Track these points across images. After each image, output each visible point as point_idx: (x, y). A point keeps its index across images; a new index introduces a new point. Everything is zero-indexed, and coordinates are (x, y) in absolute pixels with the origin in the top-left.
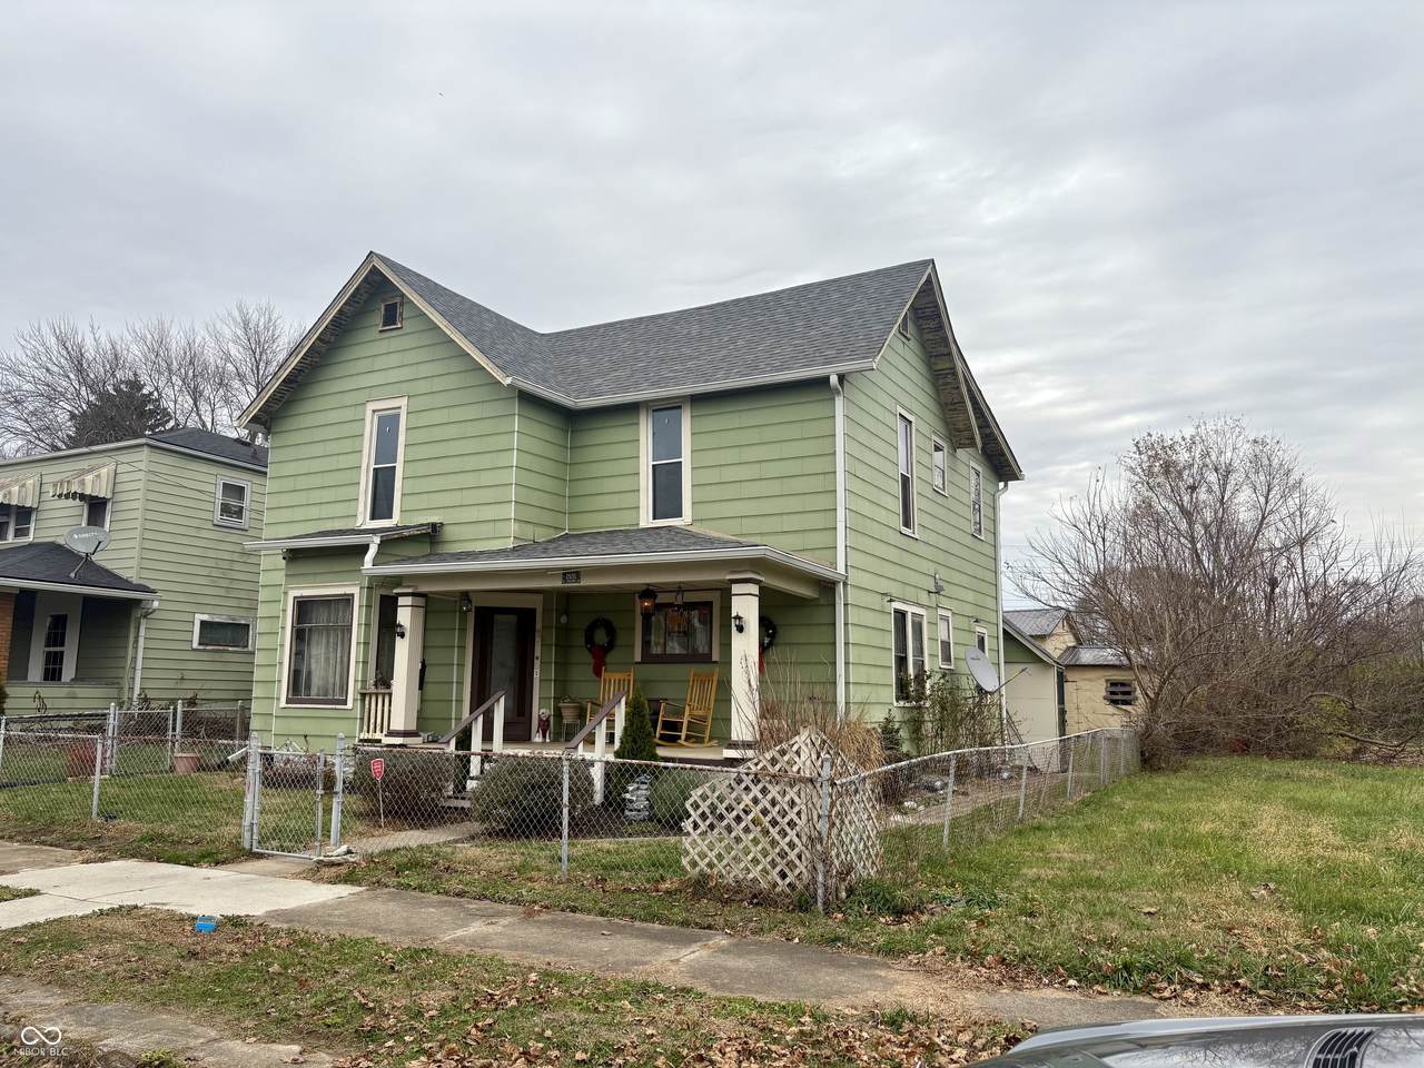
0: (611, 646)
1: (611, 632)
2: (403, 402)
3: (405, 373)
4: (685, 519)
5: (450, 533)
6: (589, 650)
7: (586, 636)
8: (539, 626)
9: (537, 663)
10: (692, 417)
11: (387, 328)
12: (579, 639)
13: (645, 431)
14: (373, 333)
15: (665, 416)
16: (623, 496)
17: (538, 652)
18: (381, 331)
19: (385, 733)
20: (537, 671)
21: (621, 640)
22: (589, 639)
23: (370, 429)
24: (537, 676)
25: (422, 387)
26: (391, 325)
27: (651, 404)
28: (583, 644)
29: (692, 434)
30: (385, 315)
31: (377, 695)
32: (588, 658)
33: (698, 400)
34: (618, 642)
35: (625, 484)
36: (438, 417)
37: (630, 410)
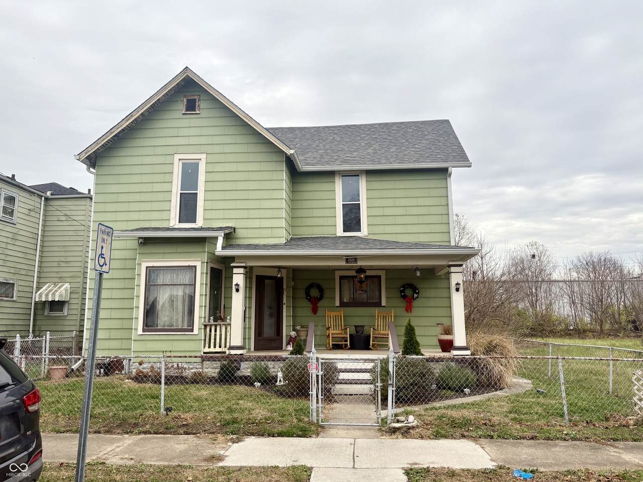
0: (321, 298)
1: (321, 290)
2: (203, 156)
3: (203, 140)
4: (364, 232)
5: (240, 233)
6: (309, 300)
7: (306, 292)
8: (285, 287)
9: (285, 307)
10: (366, 181)
11: (189, 112)
12: (302, 294)
13: (338, 185)
14: (178, 114)
15: (351, 180)
16: (325, 219)
17: (285, 301)
18: (183, 114)
19: (228, 347)
20: (284, 311)
21: (327, 294)
22: (308, 294)
23: (177, 169)
24: (284, 314)
25: (217, 149)
26: (193, 111)
27: (342, 172)
28: (305, 296)
29: (367, 190)
30: (187, 105)
31: (216, 326)
32: (309, 305)
33: (369, 173)
34: (324, 296)
35: (327, 213)
36: (228, 167)
37: (330, 175)
